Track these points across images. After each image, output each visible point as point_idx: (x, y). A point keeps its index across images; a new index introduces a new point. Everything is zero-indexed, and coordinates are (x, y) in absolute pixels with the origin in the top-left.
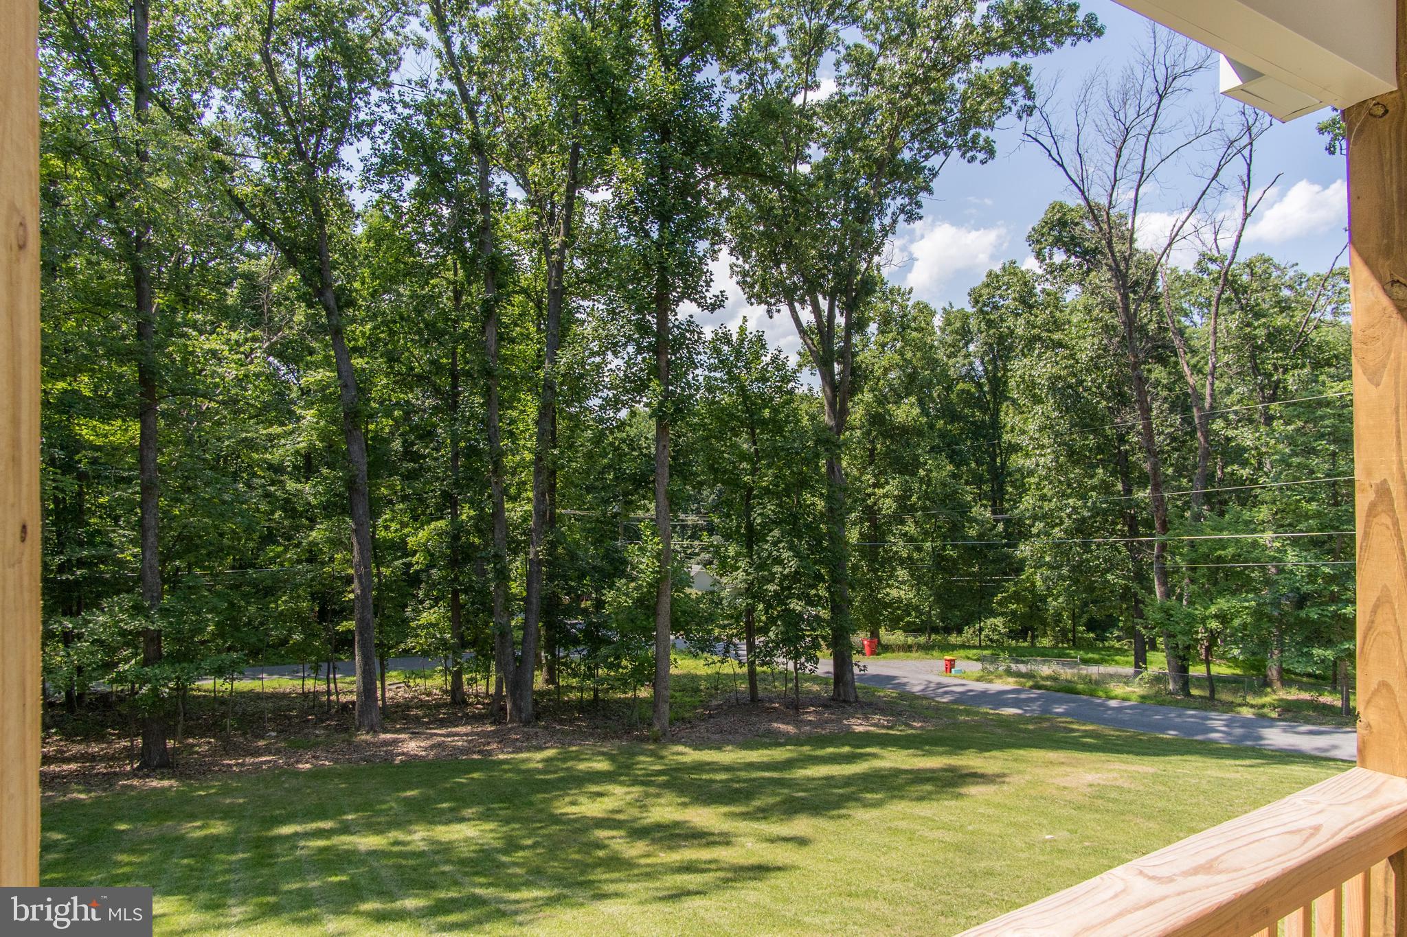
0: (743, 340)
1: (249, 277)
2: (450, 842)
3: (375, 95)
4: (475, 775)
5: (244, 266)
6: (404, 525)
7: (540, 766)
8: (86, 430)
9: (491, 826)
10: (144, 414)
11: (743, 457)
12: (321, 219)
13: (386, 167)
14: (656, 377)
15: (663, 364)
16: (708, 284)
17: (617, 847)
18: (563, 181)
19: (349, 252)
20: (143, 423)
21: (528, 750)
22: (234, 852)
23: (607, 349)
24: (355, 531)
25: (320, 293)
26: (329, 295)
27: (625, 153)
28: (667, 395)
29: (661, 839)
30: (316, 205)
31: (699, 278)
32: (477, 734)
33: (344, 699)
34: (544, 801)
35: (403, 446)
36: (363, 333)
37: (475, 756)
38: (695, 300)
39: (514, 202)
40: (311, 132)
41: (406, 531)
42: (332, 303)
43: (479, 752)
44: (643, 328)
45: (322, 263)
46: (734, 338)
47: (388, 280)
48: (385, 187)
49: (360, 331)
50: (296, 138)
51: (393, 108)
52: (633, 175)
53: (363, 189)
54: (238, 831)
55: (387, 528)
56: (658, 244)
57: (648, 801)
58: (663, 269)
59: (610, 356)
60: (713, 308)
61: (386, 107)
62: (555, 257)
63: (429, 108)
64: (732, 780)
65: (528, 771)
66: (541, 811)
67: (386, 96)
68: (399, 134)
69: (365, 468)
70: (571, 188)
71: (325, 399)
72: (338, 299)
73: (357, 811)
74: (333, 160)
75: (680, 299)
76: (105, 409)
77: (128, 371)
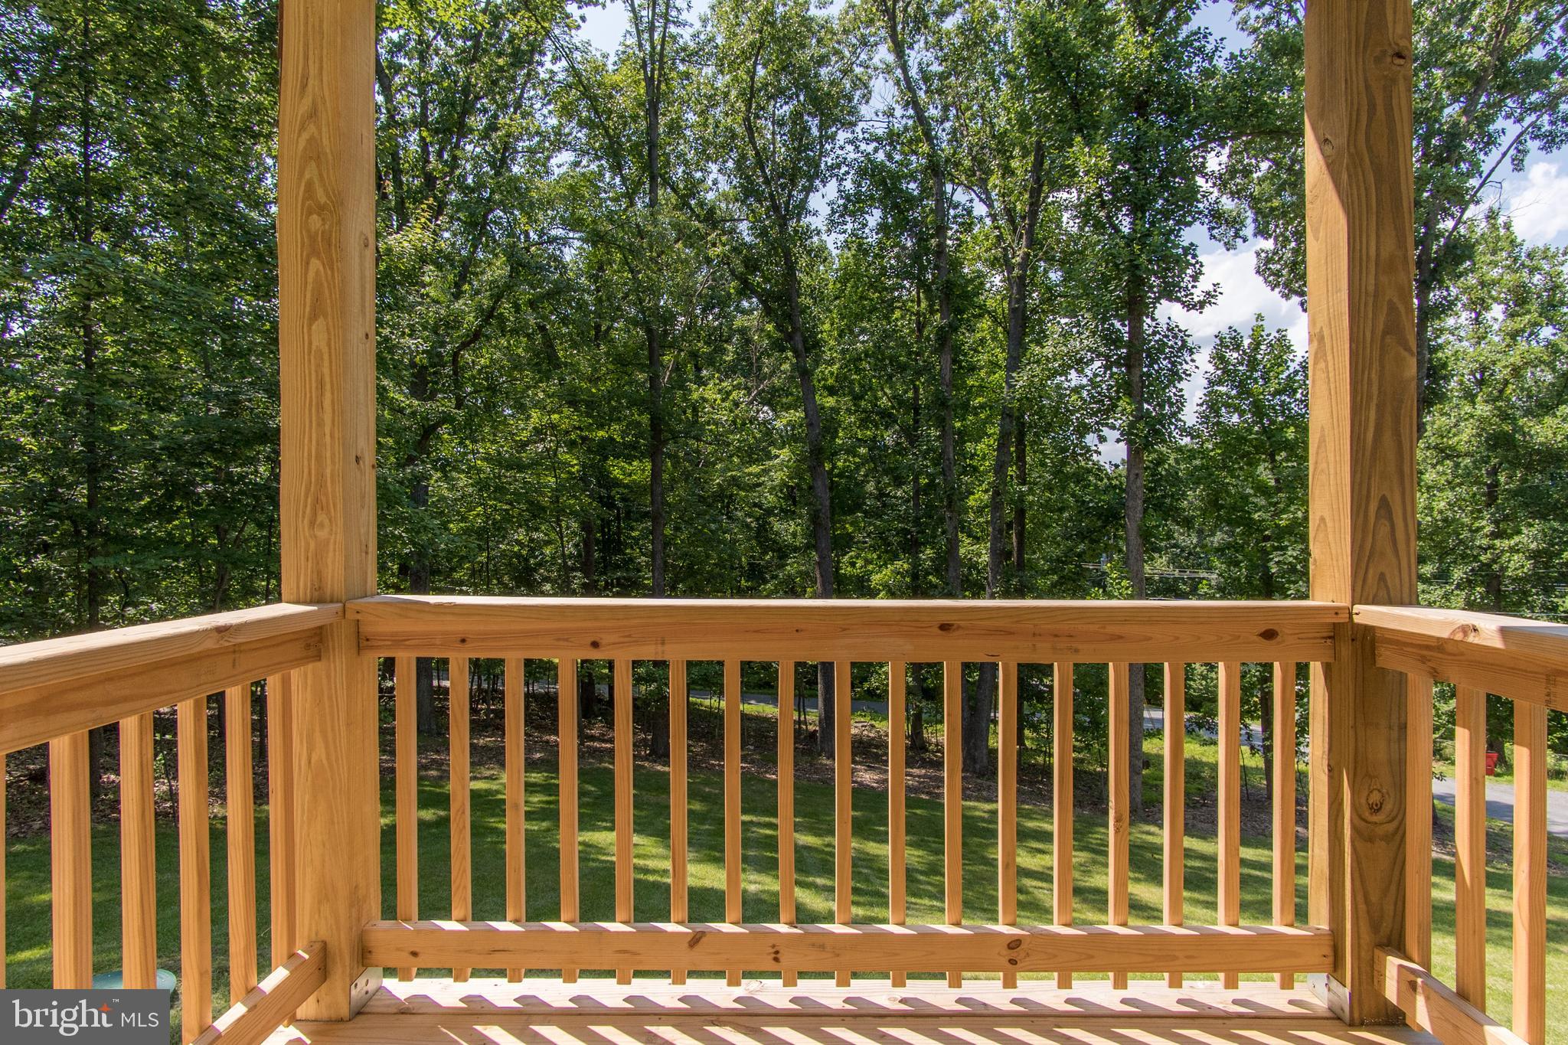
0: (1258, 344)
1: (743, 331)
2: (878, 856)
3: (842, 136)
4: (918, 812)
5: (739, 321)
6: (868, 562)
7: (986, 815)
8: (617, 469)
9: (920, 853)
10: (654, 454)
11: (1262, 489)
12: (791, 268)
13: (852, 206)
14: (1129, 394)
15: (1136, 379)
16: (1195, 278)
17: (1041, 896)
18: (1025, 188)
19: (817, 296)
20: (653, 462)
21: (978, 799)
22: (703, 824)
23: (1071, 367)
24: (819, 564)
25: (789, 337)
26: (798, 338)
27: (1089, 141)
28: (1140, 416)
29: (1094, 901)
30: (787, 254)
31: (1182, 271)
32: (930, 778)
33: (811, 728)
34: (980, 845)
35: (877, 488)
36: (832, 373)
37: (923, 796)
38: (1178, 300)
39: (981, 219)
40: (783, 187)
41: (870, 567)
42: (800, 346)
43: (927, 793)
44: (1112, 339)
45: (792, 309)
46: (1246, 342)
47: (853, 318)
48: (849, 227)
49: (827, 371)
50: (771, 195)
51: (857, 147)
52: (1095, 164)
53: (829, 231)
54: (709, 811)
55: (853, 565)
56: (1129, 240)
57: (1093, 868)
58: (1134, 267)
59: (1073, 374)
60: (1201, 305)
61: (850, 148)
62: (1016, 272)
63: (892, 138)
64: (1206, 869)
65: (973, 817)
66: (975, 852)
67: (850, 136)
68: (862, 173)
69: (828, 503)
70: (1036, 193)
71: (795, 439)
72: (805, 341)
73: (804, 816)
74: (802, 208)
75: (1157, 300)
76: (628, 452)
77: (645, 419)
